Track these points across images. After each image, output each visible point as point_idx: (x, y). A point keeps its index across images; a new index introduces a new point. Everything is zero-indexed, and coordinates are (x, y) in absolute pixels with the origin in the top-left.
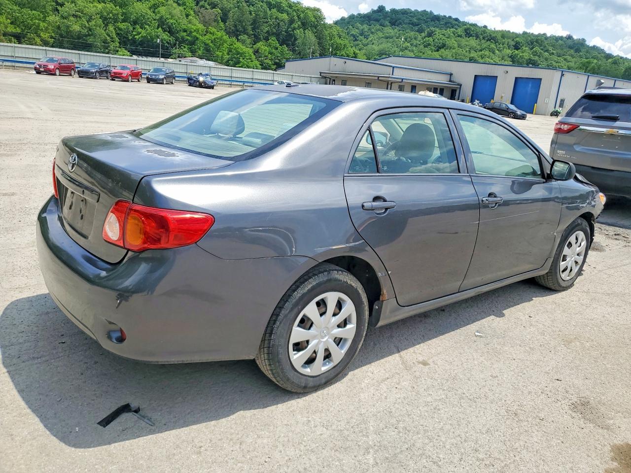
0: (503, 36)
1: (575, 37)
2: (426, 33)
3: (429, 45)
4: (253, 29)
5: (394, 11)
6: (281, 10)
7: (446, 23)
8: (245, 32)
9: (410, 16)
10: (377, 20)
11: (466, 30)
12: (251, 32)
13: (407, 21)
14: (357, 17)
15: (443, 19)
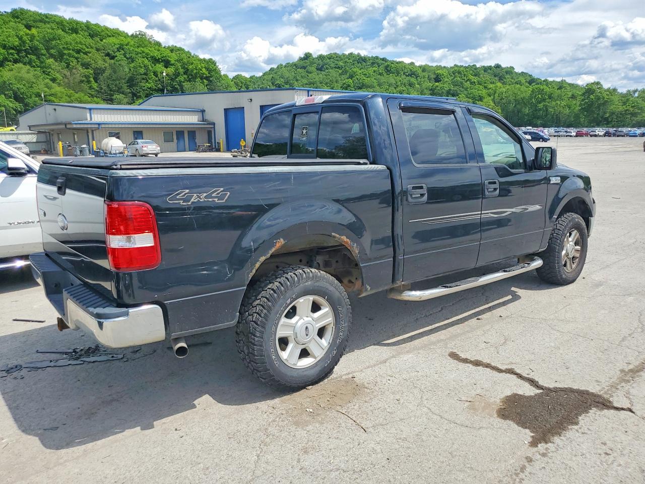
0: (424, 70)
1: (503, 66)
2: (348, 75)
3: (349, 86)
4: (130, 87)
5: (321, 57)
6: (167, 64)
7: (373, 63)
8: (120, 91)
9: (338, 61)
10: (304, 68)
11: (386, 67)
12: (129, 90)
13: (333, 65)
14: (285, 66)
15: (369, 60)
